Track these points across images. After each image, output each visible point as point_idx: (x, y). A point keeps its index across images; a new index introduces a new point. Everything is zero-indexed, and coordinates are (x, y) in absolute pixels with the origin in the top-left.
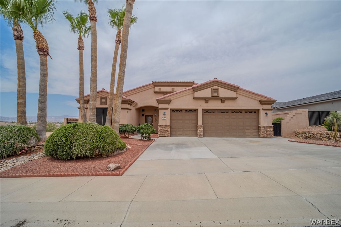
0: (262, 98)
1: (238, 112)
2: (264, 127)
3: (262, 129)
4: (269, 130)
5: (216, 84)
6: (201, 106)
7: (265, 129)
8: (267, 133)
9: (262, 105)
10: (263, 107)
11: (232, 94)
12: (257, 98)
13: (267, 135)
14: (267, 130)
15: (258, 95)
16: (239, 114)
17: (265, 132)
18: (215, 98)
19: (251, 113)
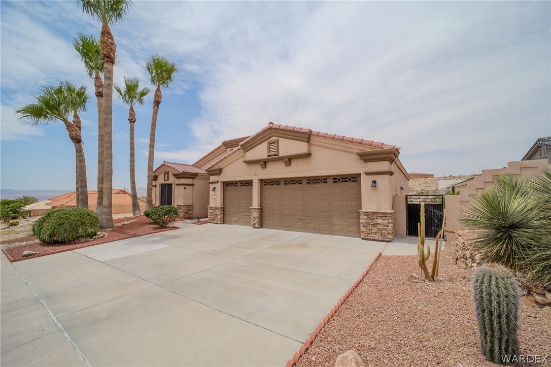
0: (363, 148)
1: (319, 181)
2: (366, 214)
3: (363, 219)
4: (379, 221)
5: (272, 133)
6: (256, 175)
7: (368, 218)
8: (375, 229)
9: (364, 164)
10: (367, 167)
11: (300, 147)
12: (353, 149)
13: (375, 233)
14: (375, 221)
15: (351, 141)
16: (322, 185)
17: (370, 227)
18: (274, 158)
19: (346, 183)
